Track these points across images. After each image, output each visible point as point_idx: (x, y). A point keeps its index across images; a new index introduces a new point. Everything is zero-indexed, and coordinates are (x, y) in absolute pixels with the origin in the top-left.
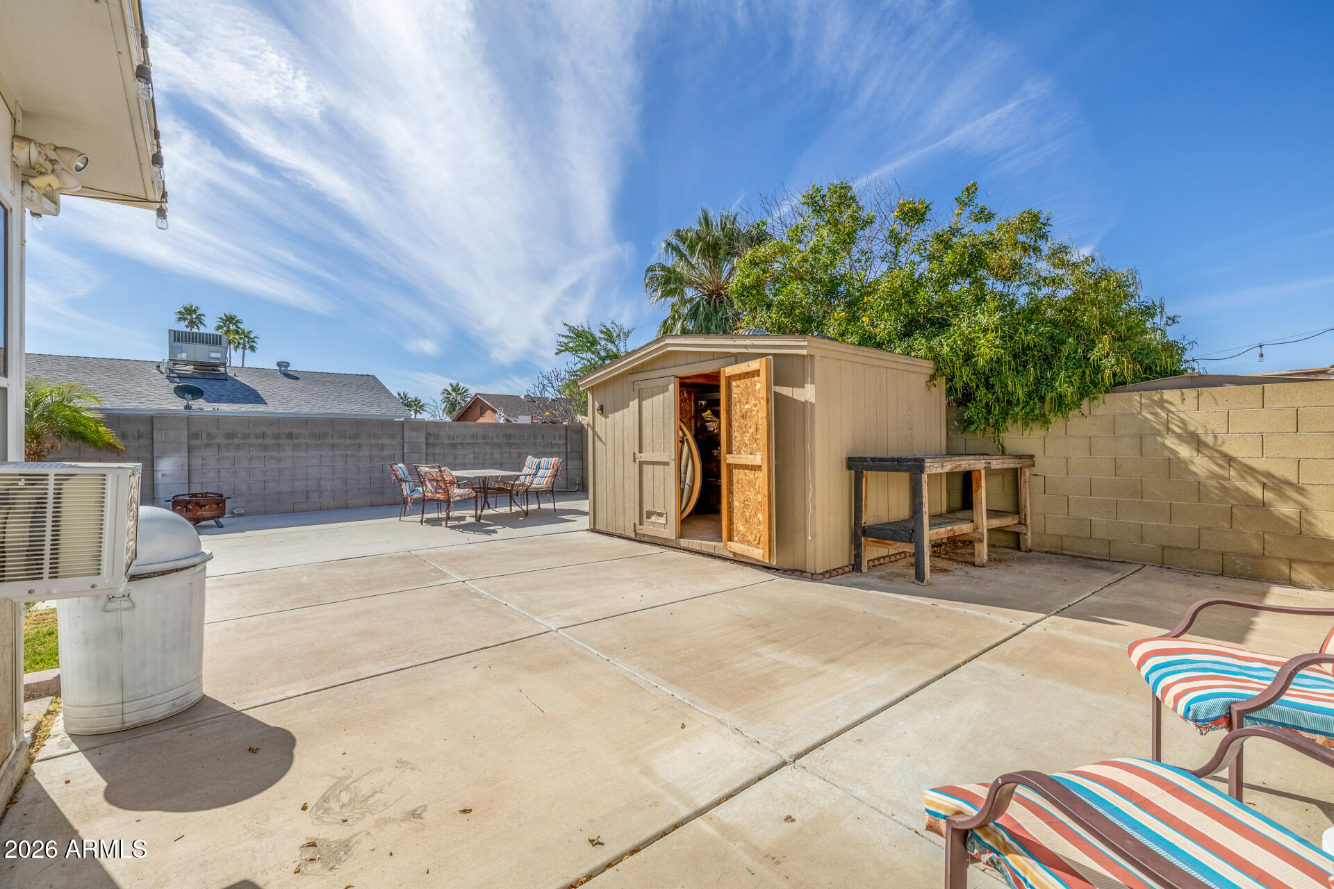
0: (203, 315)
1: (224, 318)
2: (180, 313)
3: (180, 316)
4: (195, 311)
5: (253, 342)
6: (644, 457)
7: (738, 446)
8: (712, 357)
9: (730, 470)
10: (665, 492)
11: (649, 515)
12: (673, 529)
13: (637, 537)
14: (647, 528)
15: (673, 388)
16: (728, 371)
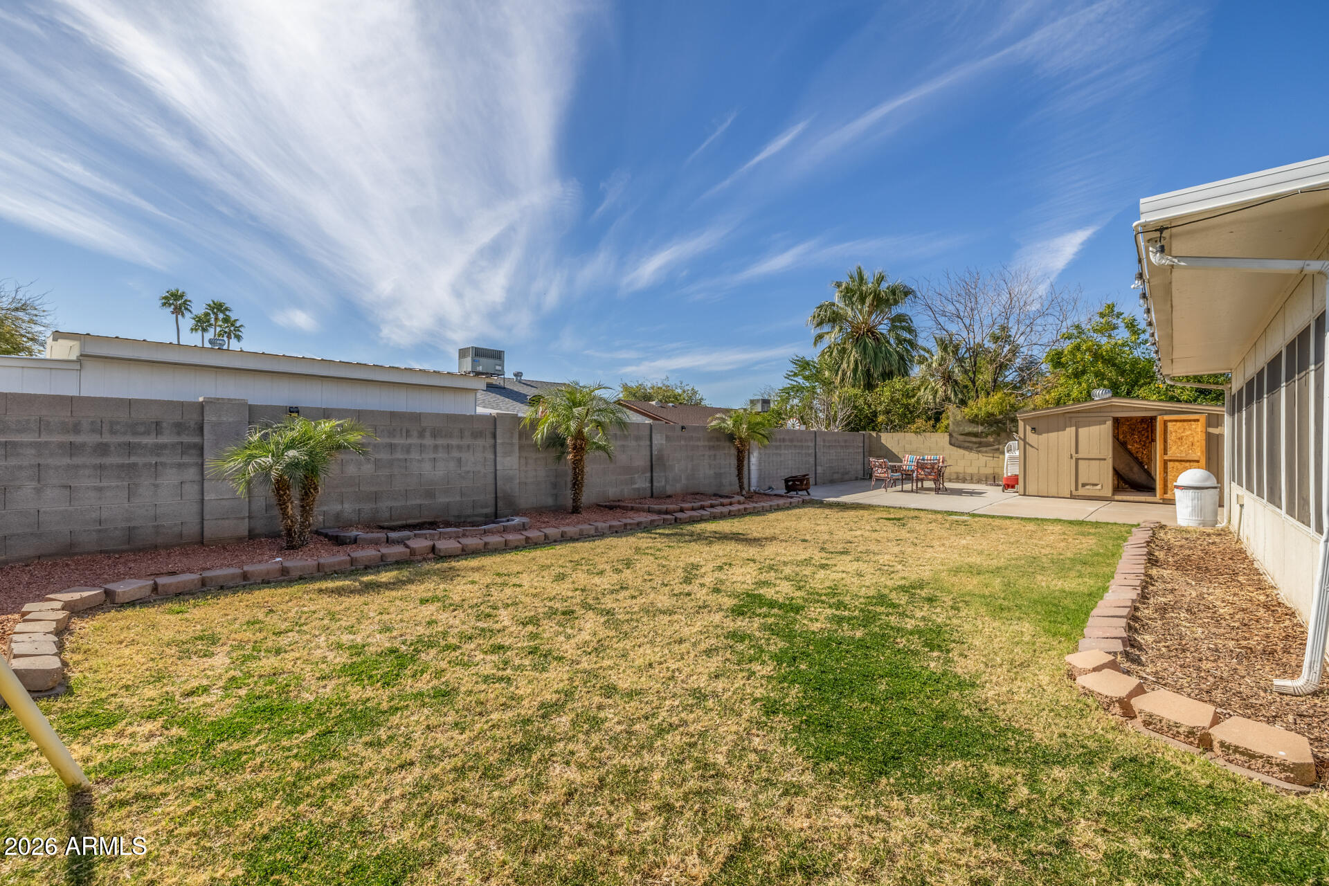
0: (190, 301)
1: (212, 305)
2: (165, 298)
3: (164, 301)
4: (182, 296)
5: (239, 330)
6: (1080, 456)
7: (1173, 451)
8: (1146, 410)
9: (1165, 463)
10: (1102, 474)
11: (1084, 485)
12: (1108, 491)
13: (1072, 497)
14: (1082, 492)
15: (1109, 423)
16: (1167, 417)
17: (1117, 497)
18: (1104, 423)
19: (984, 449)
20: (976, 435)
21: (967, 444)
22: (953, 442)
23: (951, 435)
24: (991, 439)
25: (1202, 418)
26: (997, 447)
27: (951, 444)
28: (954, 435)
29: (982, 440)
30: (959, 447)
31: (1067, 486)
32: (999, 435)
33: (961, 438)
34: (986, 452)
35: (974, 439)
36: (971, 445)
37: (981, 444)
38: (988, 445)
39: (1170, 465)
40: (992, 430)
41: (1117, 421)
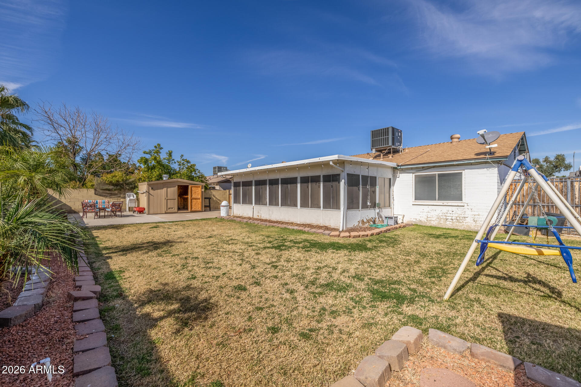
6: (168, 198)
7: (193, 196)
8: (186, 183)
9: (192, 200)
10: (174, 204)
11: (169, 209)
12: (176, 210)
13: (166, 213)
14: (169, 211)
15: (177, 187)
16: (192, 186)
17: (179, 212)
18: (175, 187)
19: (113, 196)
20: (109, 190)
21: (104, 194)
22: (97, 193)
23: (95, 190)
24: (116, 192)
25: (201, 186)
26: (119, 195)
27: (95, 194)
28: (97, 189)
29: (112, 192)
30: (100, 195)
31: (164, 210)
32: (120, 190)
33: (101, 191)
34: (114, 198)
35: (108, 192)
36: (106, 195)
37: (111, 194)
38: (115, 194)
39: (193, 200)
40: (118, 188)
41: (179, 186)
